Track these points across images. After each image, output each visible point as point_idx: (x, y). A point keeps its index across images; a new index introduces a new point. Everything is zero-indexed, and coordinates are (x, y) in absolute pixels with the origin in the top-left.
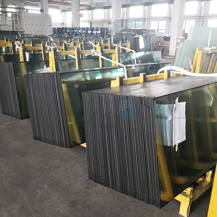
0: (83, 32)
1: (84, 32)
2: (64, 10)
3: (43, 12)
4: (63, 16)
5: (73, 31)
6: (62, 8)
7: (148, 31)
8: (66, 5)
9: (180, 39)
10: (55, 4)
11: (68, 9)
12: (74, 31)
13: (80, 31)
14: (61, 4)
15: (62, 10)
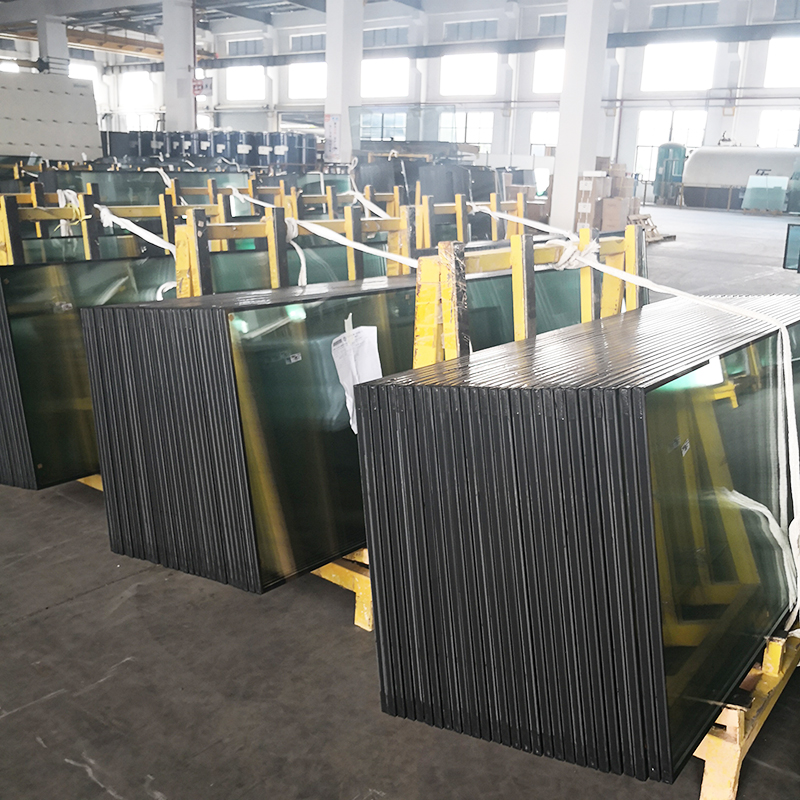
0: (220, 150)
1: (221, 148)
2: (111, 64)
3: (46, 71)
4: (108, 87)
5: (176, 144)
6: (104, 60)
7: (454, 148)
8: (121, 47)
9: (590, 178)
10: (79, 41)
11: (126, 61)
12: (181, 144)
13: (205, 145)
14: (101, 44)
15: (105, 65)
